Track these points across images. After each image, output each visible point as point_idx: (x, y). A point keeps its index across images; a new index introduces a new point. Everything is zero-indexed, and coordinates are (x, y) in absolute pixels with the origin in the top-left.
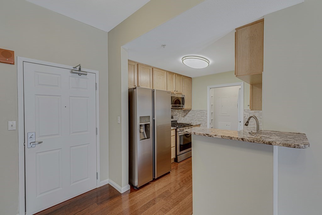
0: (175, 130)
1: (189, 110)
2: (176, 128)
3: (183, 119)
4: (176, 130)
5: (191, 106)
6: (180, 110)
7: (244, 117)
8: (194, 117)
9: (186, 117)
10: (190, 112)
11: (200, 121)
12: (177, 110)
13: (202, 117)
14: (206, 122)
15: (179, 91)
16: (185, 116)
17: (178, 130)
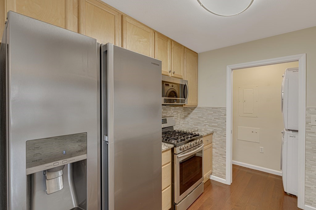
0: (170, 151)
1: (193, 108)
2: (172, 146)
3: (182, 122)
4: (173, 150)
5: (197, 101)
6: (178, 107)
7: (307, 123)
8: (201, 119)
9: (187, 119)
10: (194, 111)
11: (212, 126)
12: (172, 108)
13: (217, 120)
14: (225, 130)
15: (177, 73)
16: (186, 117)
17: (177, 150)
